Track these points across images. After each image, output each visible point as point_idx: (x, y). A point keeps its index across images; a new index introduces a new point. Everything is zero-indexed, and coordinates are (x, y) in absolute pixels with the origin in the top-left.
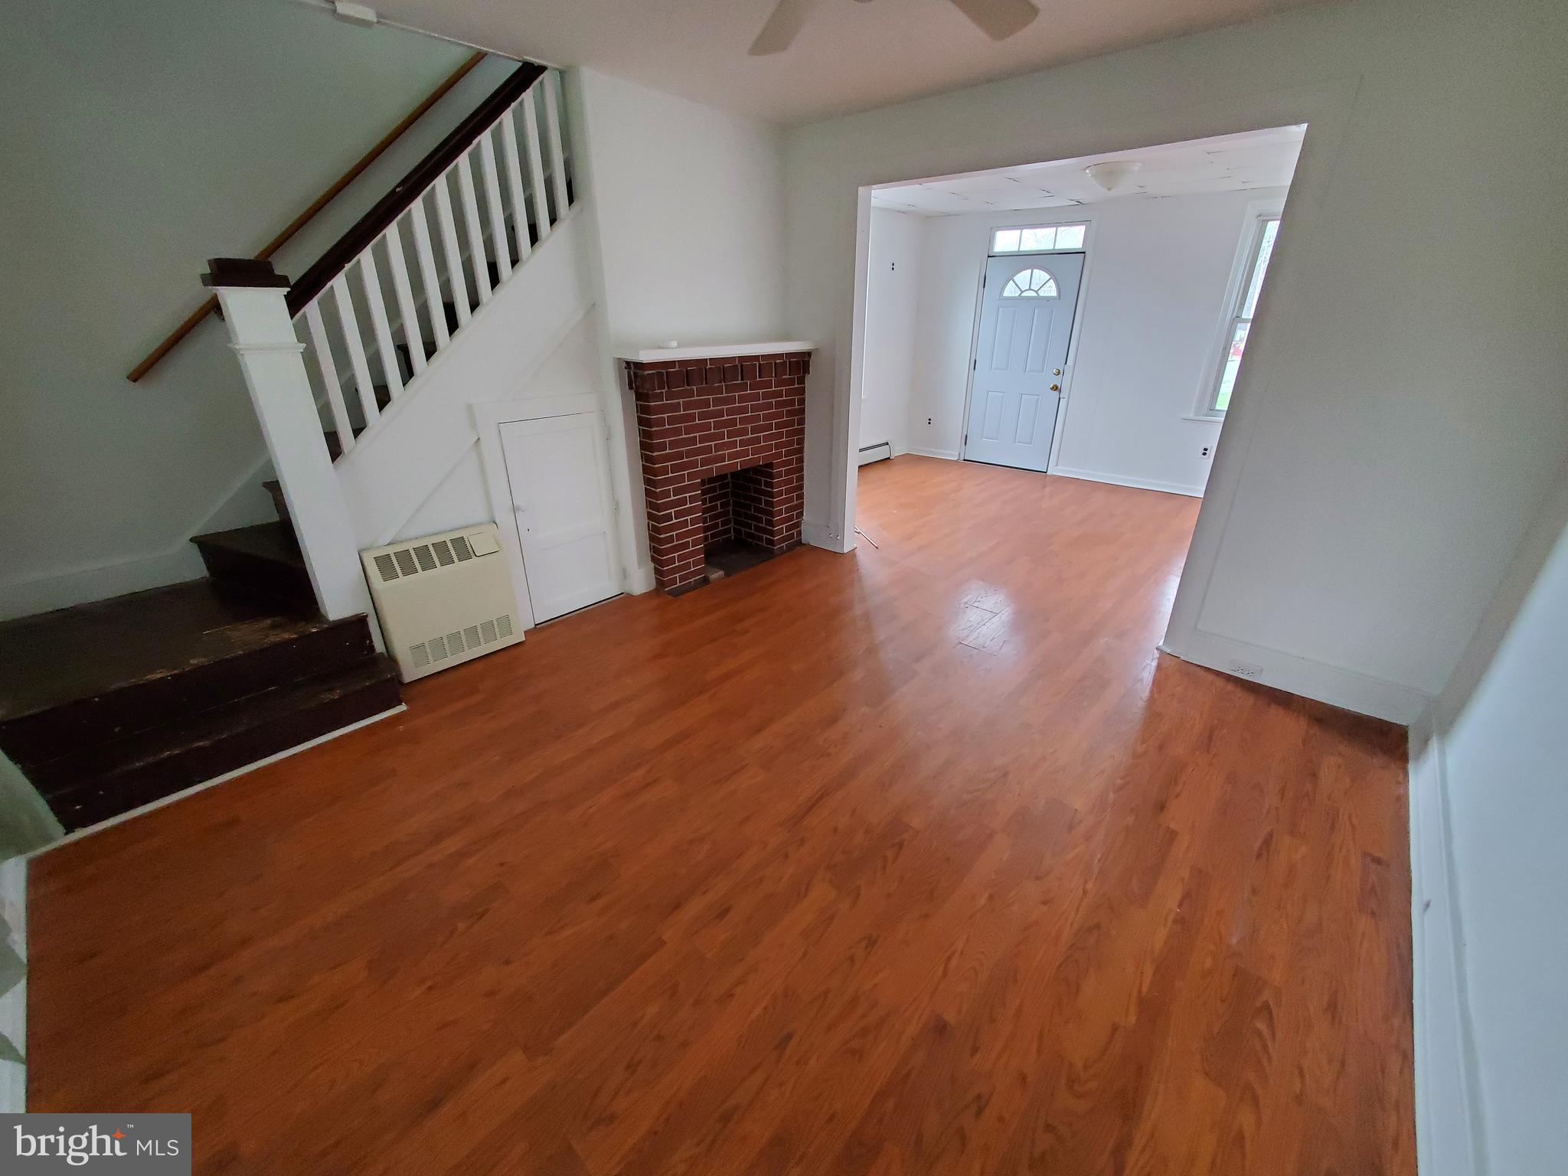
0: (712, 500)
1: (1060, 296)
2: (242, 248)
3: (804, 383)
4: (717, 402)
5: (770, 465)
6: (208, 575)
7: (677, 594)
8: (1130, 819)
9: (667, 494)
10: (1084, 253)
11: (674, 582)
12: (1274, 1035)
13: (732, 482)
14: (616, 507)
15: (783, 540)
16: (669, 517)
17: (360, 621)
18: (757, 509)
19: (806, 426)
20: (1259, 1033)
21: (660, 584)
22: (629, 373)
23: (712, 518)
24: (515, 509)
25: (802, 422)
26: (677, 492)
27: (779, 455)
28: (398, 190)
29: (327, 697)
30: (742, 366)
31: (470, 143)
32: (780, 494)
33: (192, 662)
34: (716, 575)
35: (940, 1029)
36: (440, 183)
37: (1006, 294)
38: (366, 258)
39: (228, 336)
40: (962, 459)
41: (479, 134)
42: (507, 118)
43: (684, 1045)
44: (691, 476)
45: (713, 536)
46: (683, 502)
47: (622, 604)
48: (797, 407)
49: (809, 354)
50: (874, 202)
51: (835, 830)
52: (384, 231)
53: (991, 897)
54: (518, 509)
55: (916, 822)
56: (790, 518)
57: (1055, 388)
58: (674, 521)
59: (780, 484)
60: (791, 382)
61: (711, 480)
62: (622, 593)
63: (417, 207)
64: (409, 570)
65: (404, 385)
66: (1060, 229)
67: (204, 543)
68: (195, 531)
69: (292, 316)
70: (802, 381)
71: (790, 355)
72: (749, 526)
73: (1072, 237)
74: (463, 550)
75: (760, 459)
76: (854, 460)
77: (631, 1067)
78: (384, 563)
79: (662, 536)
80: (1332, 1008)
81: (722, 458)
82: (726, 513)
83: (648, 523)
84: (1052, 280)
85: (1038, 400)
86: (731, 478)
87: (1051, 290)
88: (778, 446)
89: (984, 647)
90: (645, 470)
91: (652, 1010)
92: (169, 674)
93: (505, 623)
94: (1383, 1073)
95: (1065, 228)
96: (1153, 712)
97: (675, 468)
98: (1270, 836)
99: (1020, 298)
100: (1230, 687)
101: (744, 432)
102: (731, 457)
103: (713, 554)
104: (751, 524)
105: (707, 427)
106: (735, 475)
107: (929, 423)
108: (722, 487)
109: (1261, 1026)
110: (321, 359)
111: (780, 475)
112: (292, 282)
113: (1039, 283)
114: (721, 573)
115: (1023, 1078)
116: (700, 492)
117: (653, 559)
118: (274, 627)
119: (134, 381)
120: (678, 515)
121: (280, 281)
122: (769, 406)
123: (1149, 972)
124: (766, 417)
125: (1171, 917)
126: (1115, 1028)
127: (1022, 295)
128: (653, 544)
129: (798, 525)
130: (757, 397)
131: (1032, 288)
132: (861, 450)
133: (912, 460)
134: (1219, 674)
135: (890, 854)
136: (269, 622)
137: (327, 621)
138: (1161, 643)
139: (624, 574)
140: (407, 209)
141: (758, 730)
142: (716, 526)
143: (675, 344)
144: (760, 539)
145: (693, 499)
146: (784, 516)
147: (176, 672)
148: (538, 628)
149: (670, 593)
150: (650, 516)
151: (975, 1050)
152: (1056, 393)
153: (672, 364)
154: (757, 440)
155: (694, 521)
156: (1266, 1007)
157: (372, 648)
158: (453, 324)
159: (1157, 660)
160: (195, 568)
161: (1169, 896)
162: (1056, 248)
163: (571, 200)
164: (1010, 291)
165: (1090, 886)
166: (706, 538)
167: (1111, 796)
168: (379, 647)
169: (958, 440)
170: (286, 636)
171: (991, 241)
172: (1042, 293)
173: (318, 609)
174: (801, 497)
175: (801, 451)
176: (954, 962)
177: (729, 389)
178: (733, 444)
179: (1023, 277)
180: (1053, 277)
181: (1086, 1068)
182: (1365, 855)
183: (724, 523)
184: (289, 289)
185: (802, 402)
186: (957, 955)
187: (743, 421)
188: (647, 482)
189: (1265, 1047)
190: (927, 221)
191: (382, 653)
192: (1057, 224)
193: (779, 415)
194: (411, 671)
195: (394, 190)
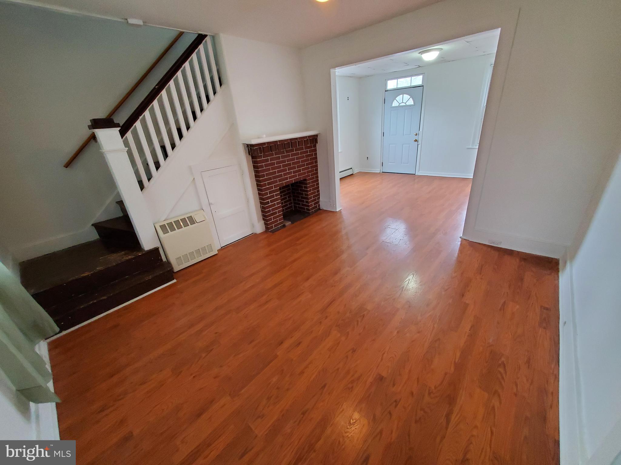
0: (284, 195)
1: (415, 104)
2: (101, 114)
3: (316, 147)
4: (283, 157)
5: (305, 180)
6: (99, 237)
7: (273, 232)
8: (451, 301)
9: (267, 194)
10: (423, 86)
11: (272, 227)
12: (506, 373)
13: (292, 188)
14: (248, 201)
15: (313, 208)
16: (268, 203)
17: (156, 250)
18: (302, 198)
19: (318, 164)
20: (500, 373)
21: (267, 228)
22: (248, 149)
23: (285, 202)
24: (210, 204)
25: (316, 162)
26: (270, 193)
27: (309, 176)
28: (156, 87)
29: (147, 279)
30: (291, 142)
31: (181, 67)
32: (310, 190)
33: (98, 269)
34: (288, 223)
35: (381, 378)
36: (172, 83)
37: (393, 105)
38: (147, 114)
39: (99, 147)
40: (381, 172)
41: (184, 63)
42: (194, 56)
43: (288, 390)
44: (275, 186)
45: (286, 209)
46: (273, 196)
47: (252, 238)
48: (314, 156)
49: (317, 136)
50: (337, 74)
51: (339, 312)
52: (152, 103)
53: (398, 332)
54: (212, 204)
55: (369, 307)
56: (315, 200)
57: (416, 141)
58: (270, 204)
59: (310, 187)
60: (311, 147)
61: (284, 187)
62: (253, 233)
63: (164, 93)
64: (173, 229)
65: (165, 160)
66: (413, 78)
67: (96, 226)
68: (93, 222)
69: (122, 138)
70: (315, 146)
71: (309, 137)
72: (299, 204)
73: (418, 80)
74: (192, 221)
75: (302, 177)
76: (338, 176)
77: (269, 399)
78: (163, 227)
79: (266, 210)
80: (528, 362)
81: (287, 179)
82: (290, 200)
83: (260, 206)
84: (411, 98)
85: (409, 146)
86: (291, 186)
87: (411, 102)
88: (308, 172)
89: (392, 242)
90: (258, 185)
91: (274, 380)
92: (90, 273)
93: (210, 246)
94: (547, 383)
95: (416, 77)
96: (460, 261)
97: (269, 184)
98: (505, 303)
99: (399, 106)
100: (489, 249)
101: (294, 168)
102: (290, 177)
103: (287, 216)
104: (300, 203)
105: (280, 167)
106: (292, 185)
107: (368, 159)
108: (288, 190)
109: (501, 370)
110: (133, 152)
111: (309, 183)
112: (121, 125)
113: (406, 99)
114: (290, 223)
115: (412, 393)
116: (279, 192)
117: (264, 219)
118: (125, 254)
119: (66, 167)
120: (272, 201)
121: (116, 125)
122: (303, 157)
123: (458, 354)
124: (302, 161)
125: (467, 334)
126: (446, 374)
127: (400, 105)
128: (263, 214)
129: (318, 202)
130: (298, 154)
131: (403, 102)
132: (340, 172)
133: (363, 174)
134: (485, 245)
135: (359, 320)
136: (123, 253)
137: (145, 251)
138: (462, 235)
139: (253, 226)
140: (160, 94)
141: (308, 279)
142: (287, 205)
143: (265, 136)
144: (304, 209)
145: (276, 195)
146: (312, 199)
147: (92, 273)
148: (222, 249)
149: (271, 232)
150: (261, 203)
151: (394, 385)
152: (416, 142)
153: (264, 144)
154: (300, 171)
155: (278, 204)
156: (503, 363)
157: (161, 259)
158: (181, 136)
159: (460, 242)
160: (94, 236)
161: (466, 326)
162: (412, 85)
163: (221, 85)
164: (395, 104)
165: (436, 326)
166: (283, 210)
167: (443, 293)
168: (164, 259)
169: (379, 164)
170: (130, 257)
171: (386, 85)
172: (407, 104)
173: (141, 247)
174: (318, 191)
175: (317, 173)
176: (385, 355)
177: (287, 152)
178: (290, 173)
179: (399, 98)
180: (411, 97)
181: (435, 388)
182: (541, 307)
183: (289, 204)
184: (120, 128)
185: (316, 154)
186: (386, 353)
187: (294, 163)
188: (259, 190)
189: (503, 378)
190: (360, 79)
191: (165, 261)
192: (411, 76)
193: (308, 160)
194: (177, 268)
195: (155, 87)
